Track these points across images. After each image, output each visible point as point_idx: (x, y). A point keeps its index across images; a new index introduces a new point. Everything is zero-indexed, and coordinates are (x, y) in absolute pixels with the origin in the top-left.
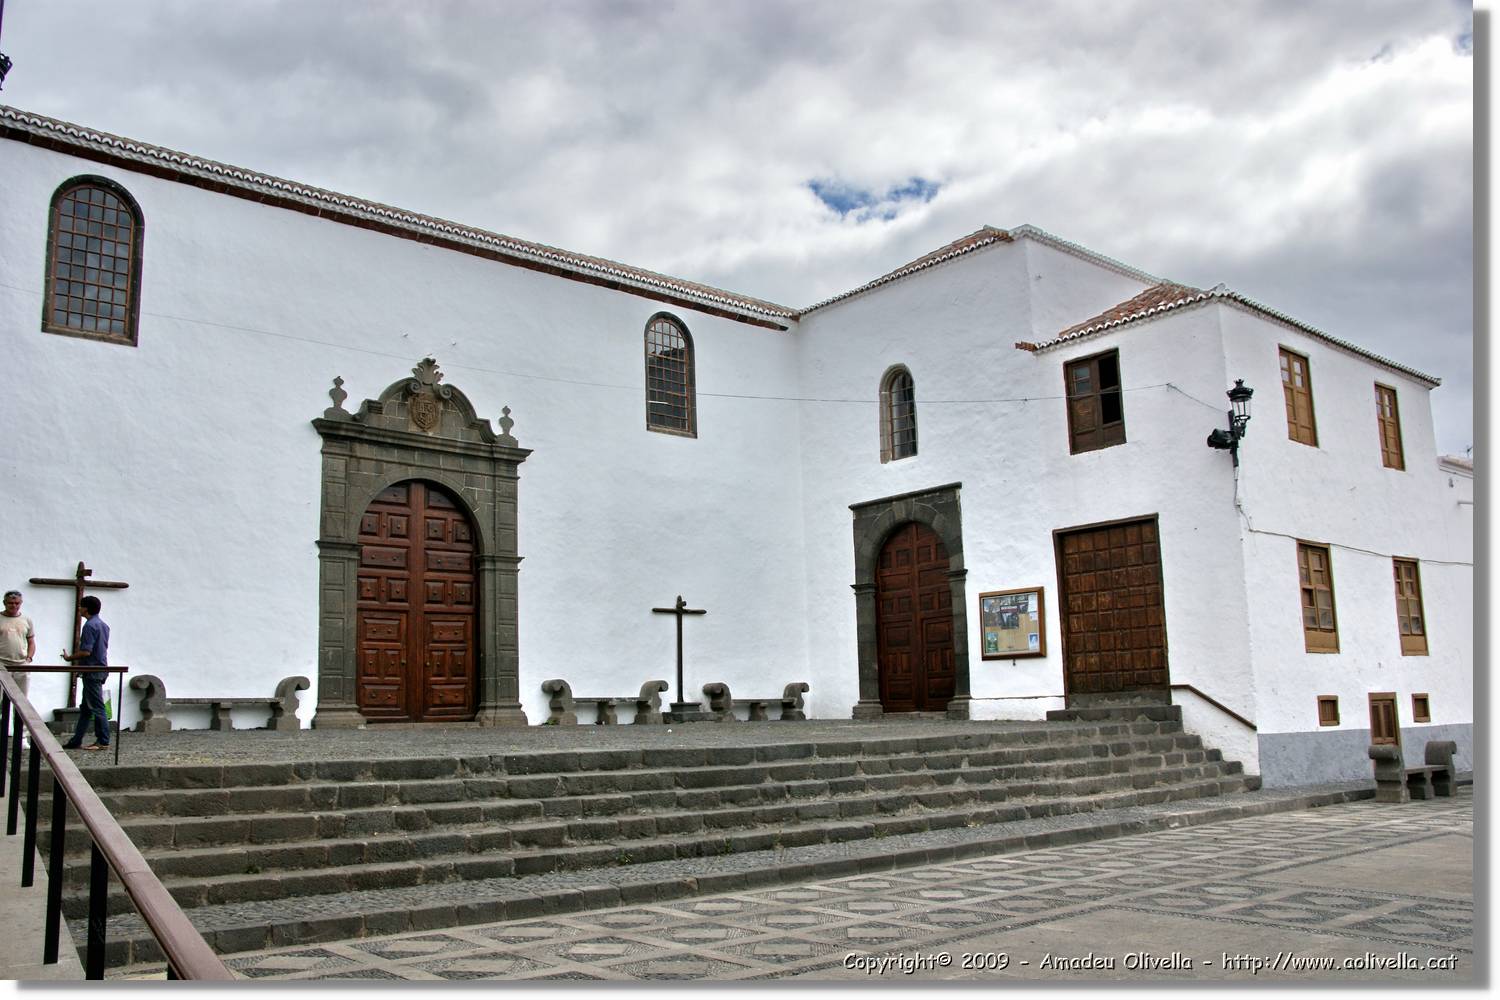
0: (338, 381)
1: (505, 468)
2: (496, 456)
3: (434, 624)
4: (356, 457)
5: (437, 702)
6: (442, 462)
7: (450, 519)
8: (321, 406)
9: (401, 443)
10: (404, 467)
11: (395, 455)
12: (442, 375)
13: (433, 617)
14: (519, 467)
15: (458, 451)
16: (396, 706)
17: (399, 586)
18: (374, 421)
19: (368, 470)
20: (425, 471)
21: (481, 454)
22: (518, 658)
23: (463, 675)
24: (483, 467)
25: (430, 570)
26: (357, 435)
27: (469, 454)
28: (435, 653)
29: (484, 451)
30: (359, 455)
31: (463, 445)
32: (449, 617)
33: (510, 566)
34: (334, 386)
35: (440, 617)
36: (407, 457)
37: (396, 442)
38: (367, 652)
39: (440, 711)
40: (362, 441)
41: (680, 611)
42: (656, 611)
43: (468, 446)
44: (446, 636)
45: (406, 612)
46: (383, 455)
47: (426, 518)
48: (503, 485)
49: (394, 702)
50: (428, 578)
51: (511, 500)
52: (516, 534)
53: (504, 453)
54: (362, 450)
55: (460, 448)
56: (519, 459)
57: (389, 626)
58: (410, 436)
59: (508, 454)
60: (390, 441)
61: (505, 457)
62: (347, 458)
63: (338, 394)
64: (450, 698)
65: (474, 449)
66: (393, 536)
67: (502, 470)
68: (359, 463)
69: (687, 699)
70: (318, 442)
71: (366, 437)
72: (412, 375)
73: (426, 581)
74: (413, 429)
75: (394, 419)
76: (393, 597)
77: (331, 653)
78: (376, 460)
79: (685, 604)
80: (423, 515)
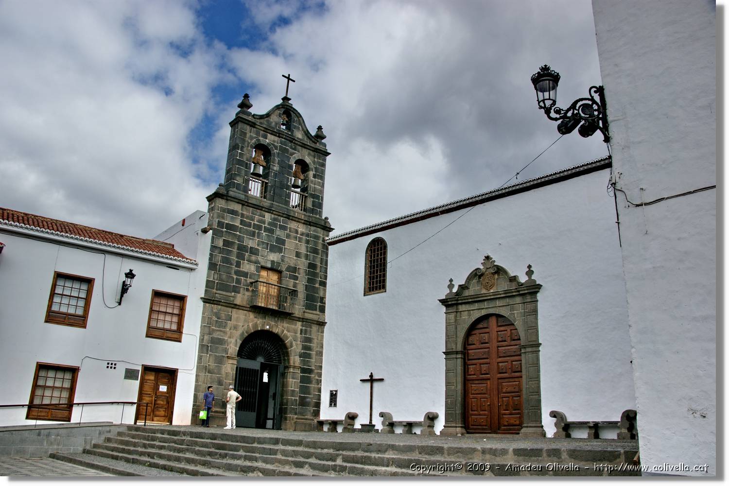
0: (451, 281)
1: (531, 297)
2: (521, 292)
3: (503, 384)
4: (459, 312)
5: (506, 424)
6: (498, 303)
7: (509, 330)
8: (445, 293)
9: (476, 300)
10: (480, 310)
11: (476, 306)
12: (494, 261)
13: (503, 381)
14: (538, 295)
15: (502, 296)
16: (486, 426)
17: (484, 367)
18: (466, 293)
19: (465, 316)
20: (490, 310)
21: (514, 294)
22: (540, 399)
23: (518, 410)
24: (518, 300)
25: (500, 357)
26: (456, 302)
27: (508, 295)
28: (504, 399)
29: (516, 292)
30: (460, 310)
31: (503, 292)
32: (511, 380)
33: (534, 349)
34: (449, 283)
35: (506, 380)
36: (481, 305)
37: (473, 300)
38: (473, 400)
39: (507, 429)
43: (506, 292)
44: (509, 389)
45: (489, 379)
46: (472, 307)
47: (497, 332)
48: (530, 307)
49: (485, 424)
50: (499, 361)
51: (534, 313)
52: (538, 331)
53: (525, 290)
54: (462, 308)
55: (502, 294)
56: (537, 290)
57: (482, 387)
58: (485, 295)
59: (527, 290)
60: (470, 300)
61: (526, 292)
62: (455, 313)
63: (451, 286)
64: (512, 422)
65: (509, 293)
66: (482, 343)
67: (529, 299)
68: (461, 314)
70: (444, 309)
71: (460, 302)
72: (480, 266)
73: (498, 363)
74: (484, 291)
75: (474, 289)
76: (483, 372)
77: (449, 401)
78: (468, 311)
80: (495, 330)
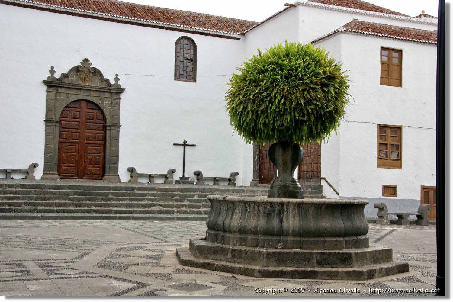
0: (52, 67)
1: (116, 95)
2: (111, 91)
3: (89, 147)
4: (59, 92)
5: (89, 173)
6: (91, 93)
7: (95, 113)
8: (46, 76)
9: (76, 87)
10: (77, 95)
11: (74, 91)
12: (91, 64)
13: (88, 145)
14: (121, 95)
15: (97, 90)
16: (74, 174)
17: (75, 135)
18: (66, 80)
19: (63, 97)
20: (85, 97)
21: (106, 90)
22: (118, 159)
23: (99, 165)
24: (107, 95)
25: (87, 129)
26: (59, 85)
27: (101, 90)
28: (88, 157)
29: (107, 90)
31: (98, 88)
32: (94, 145)
33: (117, 129)
34: (51, 69)
35: (91, 145)
36: (78, 92)
37: (73, 87)
38: (63, 156)
39: (89, 176)
40: (61, 87)
41: (185, 144)
42: (175, 144)
43: (100, 88)
44: (93, 151)
45: (78, 143)
46: (69, 92)
47: (86, 112)
48: (115, 101)
49: (73, 172)
50: (86, 132)
51: (118, 106)
52: (119, 118)
53: (114, 90)
54: (61, 90)
55: (98, 89)
56: (120, 92)
57: (72, 148)
58: (79, 85)
59: (116, 90)
60: (71, 87)
61: (115, 91)
62: (56, 93)
63: (52, 71)
64: (93, 172)
65: (103, 89)
66: (74, 118)
68: (60, 94)
69: (186, 176)
70: (45, 88)
71: (62, 86)
72: (80, 64)
74: (81, 83)
75: (73, 79)
76: (73, 138)
77: (48, 156)
78: (66, 93)
79: (187, 142)
